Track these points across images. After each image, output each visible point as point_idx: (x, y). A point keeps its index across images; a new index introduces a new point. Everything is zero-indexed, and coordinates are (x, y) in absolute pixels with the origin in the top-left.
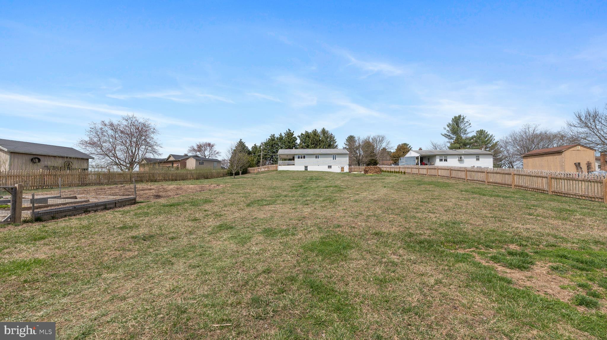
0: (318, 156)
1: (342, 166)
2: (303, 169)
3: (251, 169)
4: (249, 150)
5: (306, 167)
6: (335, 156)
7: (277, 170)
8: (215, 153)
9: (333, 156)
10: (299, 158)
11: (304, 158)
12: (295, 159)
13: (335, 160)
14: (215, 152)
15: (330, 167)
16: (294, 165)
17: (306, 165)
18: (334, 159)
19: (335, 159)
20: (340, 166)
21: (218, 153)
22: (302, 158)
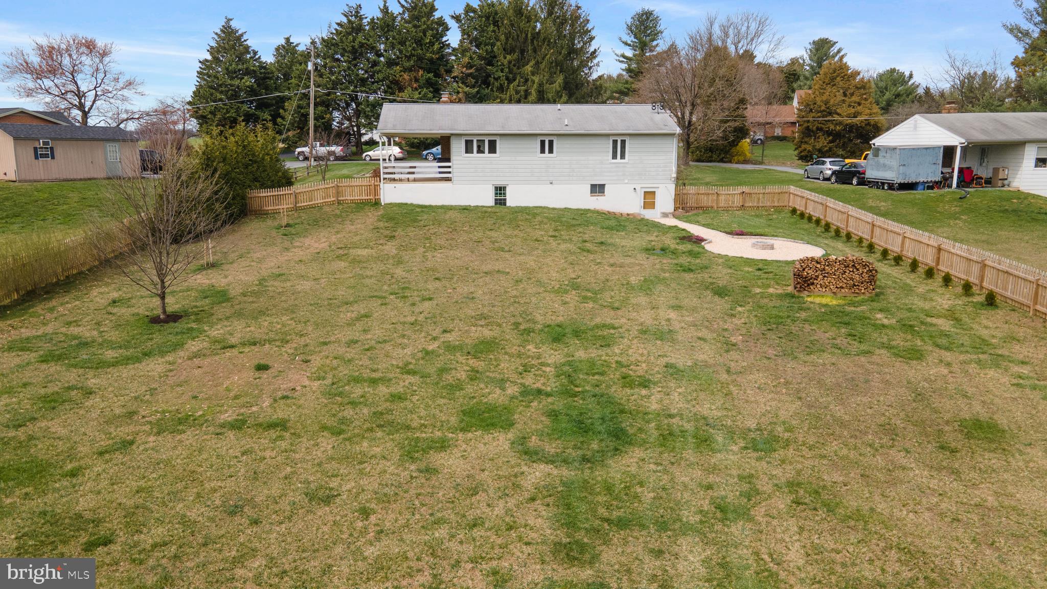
0: (551, 143)
1: (649, 186)
2: (487, 199)
3: (263, 193)
4: (263, 66)
5: (500, 191)
6: (623, 142)
7: (377, 203)
8: (121, 85)
9: (615, 142)
10: (468, 150)
11: (493, 149)
12: (454, 157)
13: (619, 160)
14: (117, 80)
15: (598, 189)
16: (448, 179)
17: (500, 183)
18: (615, 157)
19: (623, 157)
20: (638, 187)
21: (129, 84)
22: (480, 151)
